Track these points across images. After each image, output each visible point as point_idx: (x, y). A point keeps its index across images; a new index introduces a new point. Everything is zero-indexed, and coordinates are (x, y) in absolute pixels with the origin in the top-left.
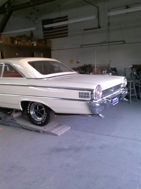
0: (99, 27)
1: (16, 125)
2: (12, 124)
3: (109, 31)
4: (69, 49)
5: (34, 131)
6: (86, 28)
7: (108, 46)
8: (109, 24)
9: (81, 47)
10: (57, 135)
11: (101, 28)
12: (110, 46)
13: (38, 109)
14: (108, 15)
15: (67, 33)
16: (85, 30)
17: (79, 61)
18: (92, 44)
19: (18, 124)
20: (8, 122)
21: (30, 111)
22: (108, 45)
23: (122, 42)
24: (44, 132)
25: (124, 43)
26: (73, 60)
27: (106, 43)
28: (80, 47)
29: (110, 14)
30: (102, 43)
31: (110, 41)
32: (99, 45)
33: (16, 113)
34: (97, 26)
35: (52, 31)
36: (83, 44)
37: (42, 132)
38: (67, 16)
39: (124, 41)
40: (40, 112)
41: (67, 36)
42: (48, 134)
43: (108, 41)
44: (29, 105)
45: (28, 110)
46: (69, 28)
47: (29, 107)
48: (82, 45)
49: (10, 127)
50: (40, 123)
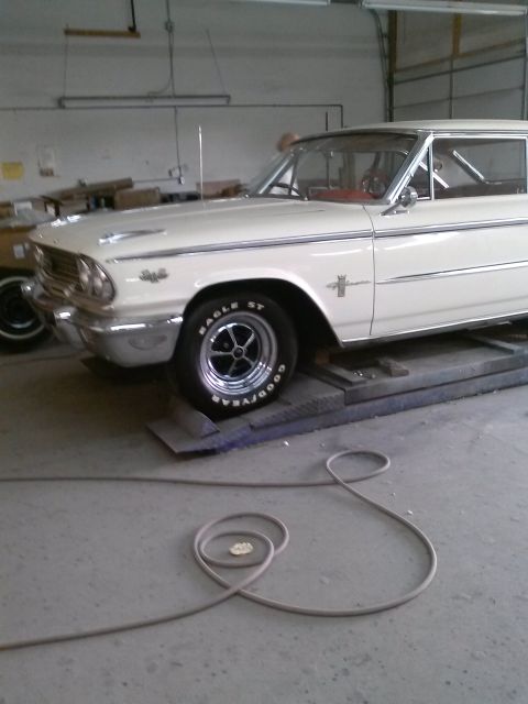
0: (133, 31)
3: (171, 52)
6: (72, 27)
7: (172, 110)
8: (169, 27)
9: (60, 107)
11: (137, 35)
12: (179, 110)
16: (68, 32)
18: (114, 98)
23: (223, 102)
25: (227, 106)
26: (20, 164)
27: (165, 97)
30: (151, 97)
31: (178, 92)
34: (123, 26)
36: (69, 93)
39: (228, 97)
43: (169, 92)
48: (62, 98)
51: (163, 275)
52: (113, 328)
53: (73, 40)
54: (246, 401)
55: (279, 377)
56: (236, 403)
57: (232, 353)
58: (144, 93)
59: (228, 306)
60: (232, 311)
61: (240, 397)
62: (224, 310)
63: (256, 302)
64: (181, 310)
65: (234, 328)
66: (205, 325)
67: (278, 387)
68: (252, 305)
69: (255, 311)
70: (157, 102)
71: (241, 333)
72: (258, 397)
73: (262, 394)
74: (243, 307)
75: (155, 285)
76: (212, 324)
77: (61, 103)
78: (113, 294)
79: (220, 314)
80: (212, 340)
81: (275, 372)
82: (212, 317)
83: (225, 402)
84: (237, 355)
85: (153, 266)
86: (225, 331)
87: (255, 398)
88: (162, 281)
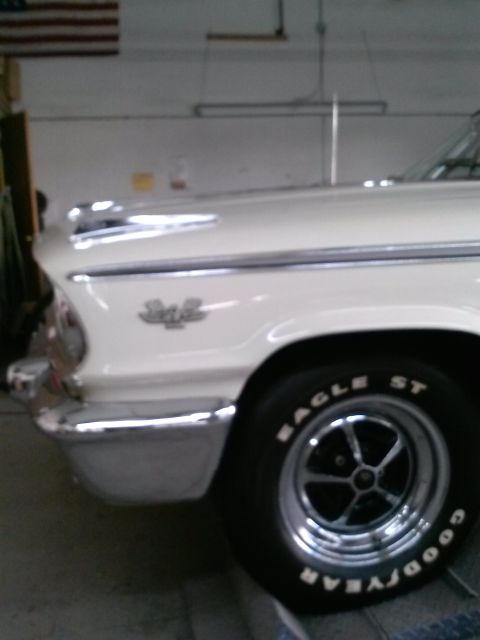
0: (280, 34)
3: (320, 56)
4: (126, 118)
7: (319, 119)
9: (198, 116)
11: (286, 38)
12: (327, 119)
15: (115, 38)
16: (211, 37)
17: (183, 177)
22: (315, 115)
23: (377, 109)
25: (382, 114)
26: (149, 176)
28: (191, 113)
32: (286, 111)
39: (384, 104)
41: (114, 53)
43: (318, 97)
46: (123, 14)
48: (198, 105)
51: (191, 313)
52: (82, 428)
54: (376, 583)
55: (449, 533)
56: (354, 586)
57: (350, 480)
59: (346, 383)
60: (353, 393)
61: (364, 574)
62: (336, 390)
63: (411, 377)
64: (234, 390)
65: (357, 424)
66: (291, 422)
67: (448, 555)
68: (398, 382)
69: (405, 394)
70: (301, 110)
71: (373, 438)
72: (402, 574)
73: (412, 569)
74: (379, 385)
75: (175, 335)
76: (306, 420)
77: (197, 111)
78: (82, 352)
79: (325, 398)
80: (314, 442)
81: (441, 523)
82: (307, 405)
83: (330, 584)
84: (361, 483)
85: (170, 291)
86: (338, 430)
87: (395, 578)
88: (191, 327)
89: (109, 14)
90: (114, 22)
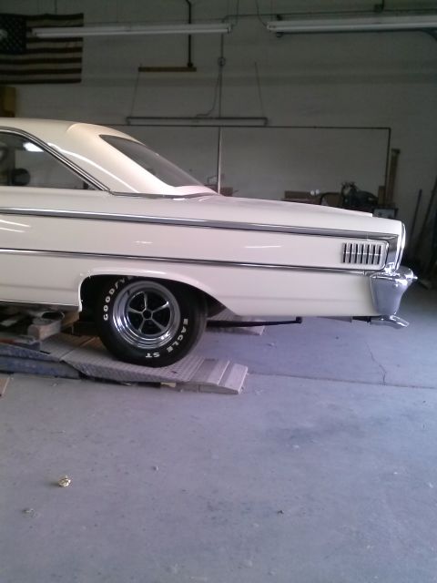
0: (190, 67)
1: (45, 366)
2: (27, 364)
3: (220, 82)
5: (133, 383)
6: (144, 65)
7: (216, 129)
8: (221, 63)
9: (129, 125)
10: (235, 393)
11: (194, 70)
12: (222, 129)
13: (148, 307)
14: (268, 27)
15: (79, 71)
16: (141, 69)
18: (167, 118)
19: (63, 362)
20: (13, 357)
21: (110, 313)
22: (216, 126)
23: (261, 123)
24: (180, 385)
25: (264, 126)
27: (211, 118)
28: (124, 123)
29: (274, 27)
30: (197, 118)
31: (224, 114)
32: (190, 123)
33: (47, 323)
34: (184, 64)
35: (21, 57)
36: (135, 115)
37: (173, 385)
38: (80, 16)
39: (265, 119)
40: (154, 317)
41: (78, 81)
42: (194, 391)
43: (216, 114)
44: (112, 292)
45: (106, 308)
46: (85, 55)
47: (108, 300)
48: (129, 118)
49: (15, 375)
50: (157, 355)
53: (144, 75)
58: (193, 115)
70: (202, 123)
77: (128, 121)
89: (76, 55)
90: (79, 60)
